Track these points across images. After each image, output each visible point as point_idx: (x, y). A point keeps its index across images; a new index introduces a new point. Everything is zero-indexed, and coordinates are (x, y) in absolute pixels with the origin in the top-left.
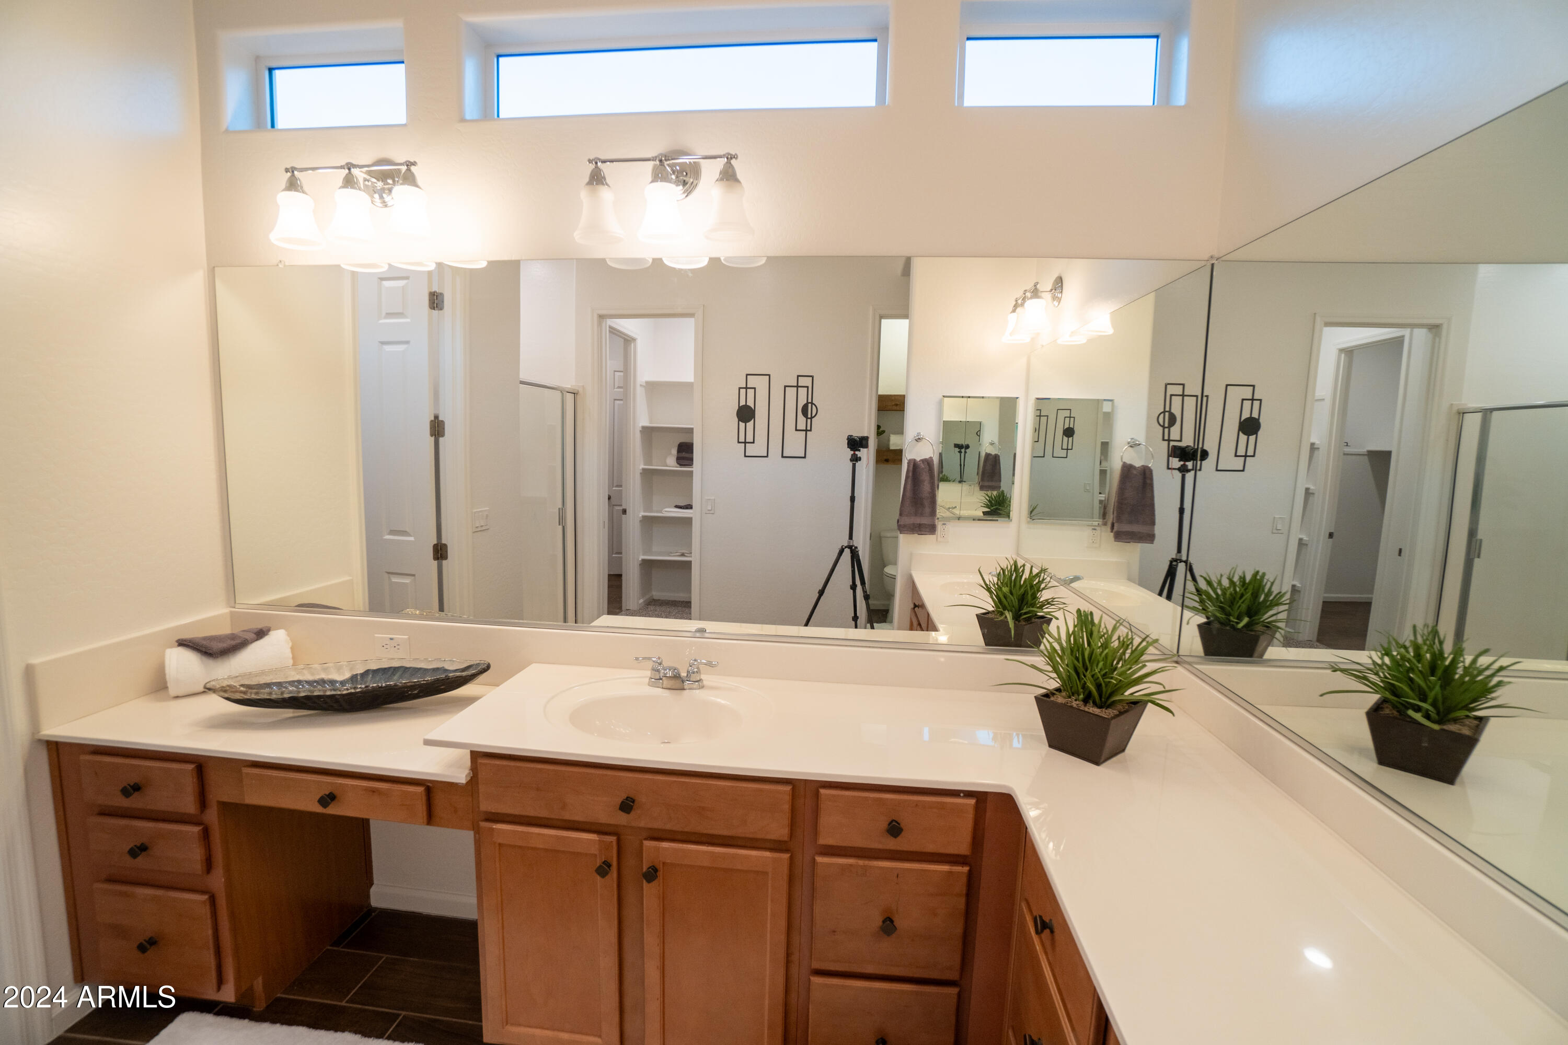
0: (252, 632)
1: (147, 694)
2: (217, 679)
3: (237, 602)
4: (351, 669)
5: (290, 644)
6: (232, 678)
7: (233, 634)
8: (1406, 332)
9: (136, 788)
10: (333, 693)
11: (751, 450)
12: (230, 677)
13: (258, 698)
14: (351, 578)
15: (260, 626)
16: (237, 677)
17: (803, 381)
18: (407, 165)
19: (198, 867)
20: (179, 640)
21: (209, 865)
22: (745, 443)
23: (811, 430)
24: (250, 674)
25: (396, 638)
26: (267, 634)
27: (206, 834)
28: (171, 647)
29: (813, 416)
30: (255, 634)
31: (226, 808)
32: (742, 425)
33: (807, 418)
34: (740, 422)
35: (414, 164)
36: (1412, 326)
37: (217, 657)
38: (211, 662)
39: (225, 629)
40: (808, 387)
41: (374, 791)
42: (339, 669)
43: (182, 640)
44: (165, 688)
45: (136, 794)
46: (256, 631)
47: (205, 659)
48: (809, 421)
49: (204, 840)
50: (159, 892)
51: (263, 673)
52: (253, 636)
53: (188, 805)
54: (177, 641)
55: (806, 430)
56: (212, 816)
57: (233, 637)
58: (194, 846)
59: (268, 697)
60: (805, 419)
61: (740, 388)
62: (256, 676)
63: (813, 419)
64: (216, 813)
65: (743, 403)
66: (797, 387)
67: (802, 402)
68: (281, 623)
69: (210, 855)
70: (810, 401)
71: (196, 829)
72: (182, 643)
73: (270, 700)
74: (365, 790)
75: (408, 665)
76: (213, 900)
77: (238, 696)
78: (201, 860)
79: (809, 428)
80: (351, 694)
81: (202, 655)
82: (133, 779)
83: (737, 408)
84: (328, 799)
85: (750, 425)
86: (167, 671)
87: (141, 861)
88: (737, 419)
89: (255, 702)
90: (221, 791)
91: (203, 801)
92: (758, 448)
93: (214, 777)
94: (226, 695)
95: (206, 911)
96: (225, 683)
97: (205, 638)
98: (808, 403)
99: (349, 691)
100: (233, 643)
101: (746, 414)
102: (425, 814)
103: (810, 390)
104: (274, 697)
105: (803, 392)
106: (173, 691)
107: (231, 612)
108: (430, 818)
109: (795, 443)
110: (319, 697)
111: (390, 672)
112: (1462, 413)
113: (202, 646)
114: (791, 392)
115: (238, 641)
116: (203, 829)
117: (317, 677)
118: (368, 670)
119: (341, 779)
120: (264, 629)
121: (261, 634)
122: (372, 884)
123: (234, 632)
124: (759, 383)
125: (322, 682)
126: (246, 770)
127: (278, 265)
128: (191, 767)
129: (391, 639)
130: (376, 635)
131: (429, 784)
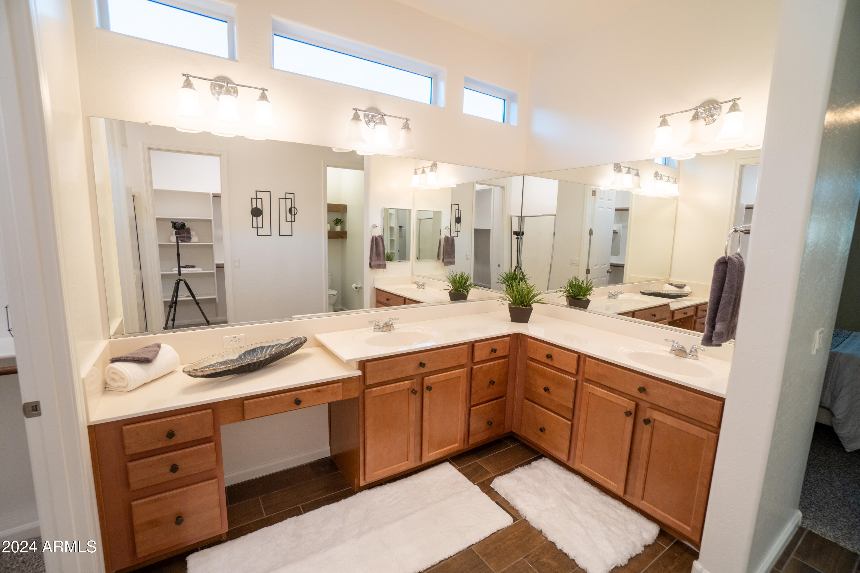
8: (492, 187)
9: (172, 433)
11: (260, 231)
17: (289, 196)
18: (263, 90)
20: (111, 360)
21: (217, 462)
22: (257, 228)
23: (294, 221)
27: (215, 446)
29: (295, 214)
32: (255, 218)
33: (292, 215)
34: (253, 217)
35: (267, 90)
36: (494, 186)
40: (291, 199)
41: (319, 391)
45: (173, 436)
48: (293, 216)
49: (215, 449)
55: (292, 221)
58: (211, 453)
60: (291, 215)
61: (252, 198)
63: (295, 216)
65: (254, 206)
66: (286, 199)
67: (289, 207)
70: (293, 206)
74: (311, 392)
79: (293, 220)
83: (251, 209)
84: (298, 401)
85: (260, 218)
87: (180, 473)
88: (251, 215)
90: (224, 420)
92: (266, 230)
93: (220, 413)
98: (292, 207)
101: (257, 212)
103: (293, 200)
105: (289, 201)
109: (286, 228)
112: (512, 217)
114: (282, 201)
124: (265, 196)
128: (210, 410)
130: (224, 337)
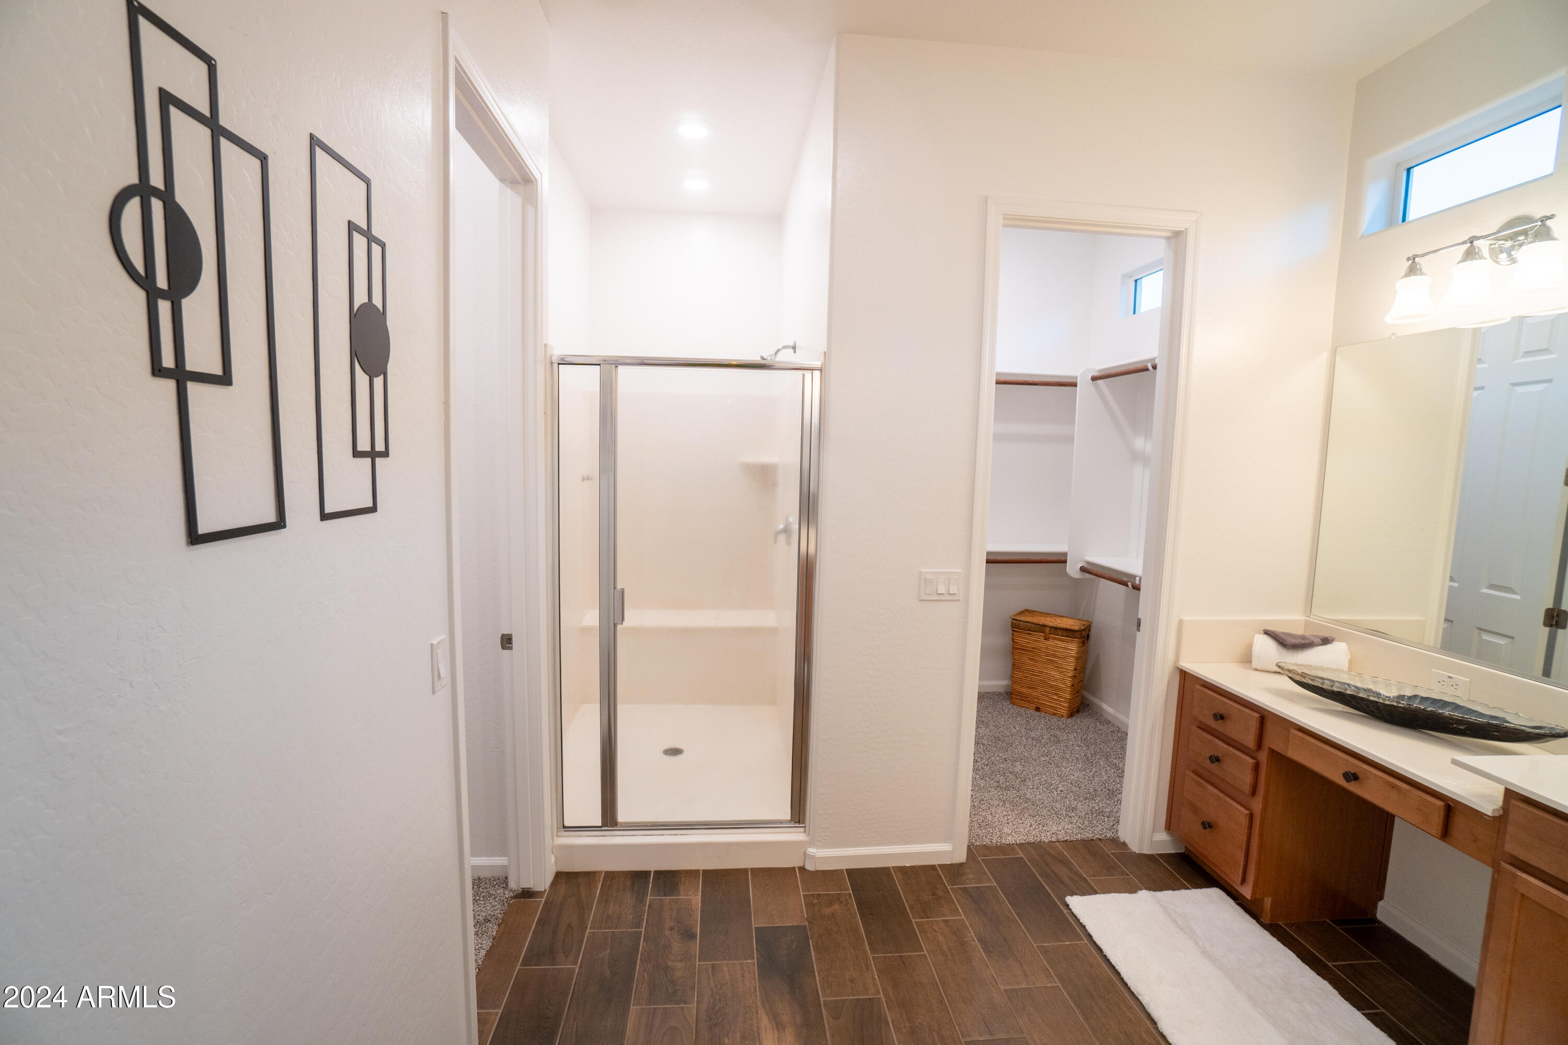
0: (1319, 638)
1: (1239, 662)
2: (1286, 663)
3: (1312, 613)
4: (1399, 690)
5: (1349, 657)
6: (1297, 665)
7: (1303, 635)
9: (1222, 717)
10: (1376, 699)
12: (1296, 664)
13: (1313, 684)
14: (1424, 619)
15: (1326, 635)
16: (1301, 665)
19: (1247, 788)
20: (1265, 630)
21: (1254, 792)
24: (1311, 666)
25: (1456, 678)
26: (1331, 643)
27: (1256, 767)
28: (1259, 633)
30: (1322, 639)
31: (1273, 753)
37: (1289, 649)
38: (1283, 651)
39: (1299, 631)
41: (1394, 787)
42: (1388, 685)
43: (1267, 630)
44: (1251, 662)
45: (1220, 721)
46: (1322, 638)
47: (1280, 648)
49: (1255, 771)
50: (1222, 795)
51: (1321, 668)
52: (1319, 641)
53: (1250, 741)
54: (1264, 630)
56: (1263, 756)
57: (1303, 637)
58: (1248, 772)
59: (1321, 686)
62: (1315, 669)
64: (1266, 755)
68: (1344, 638)
69: (1256, 784)
71: (1251, 761)
72: (1267, 633)
73: (1322, 689)
74: (1386, 783)
75: (1461, 704)
76: (1251, 816)
77: (1298, 678)
78: (1250, 785)
80: (1393, 706)
81: (1279, 644)
82: (1222, 711)
84: (1352, 777)
86: (1254, 648)
87: (1214, 767)
89: (1311, 687)
90: (1274, 741)
91: (1259, 744)
93: (1269, 726)
94: (1290, 675)
95: (1244, 821)
96: (1291, 668)
97: (1283, 633)
99: (1392, 703)
100: (1303, 642)
102: (1440, 827)
104: (1325, 687)
106: (1255, 664)
107: (1306, 620)
108: (1445, 834)
110: (1362, 699)
111: (1440, 704)
113: (1280, 638)
115: (1307, 641)
116: (1256, 762)
117: (1365, 687)
118: (1416, 695)
119: (1366, 766)
120: (1329, 638)
121: (1326, 641)
122: (1381, 898)
123: (1305, 634)
125: (1369, 690)
126: (1294, 731)
127: (1390, 338)
128: (1257, 715)
129: (1450, 677)
130: (1433, 670)
131: (1451, 804)
